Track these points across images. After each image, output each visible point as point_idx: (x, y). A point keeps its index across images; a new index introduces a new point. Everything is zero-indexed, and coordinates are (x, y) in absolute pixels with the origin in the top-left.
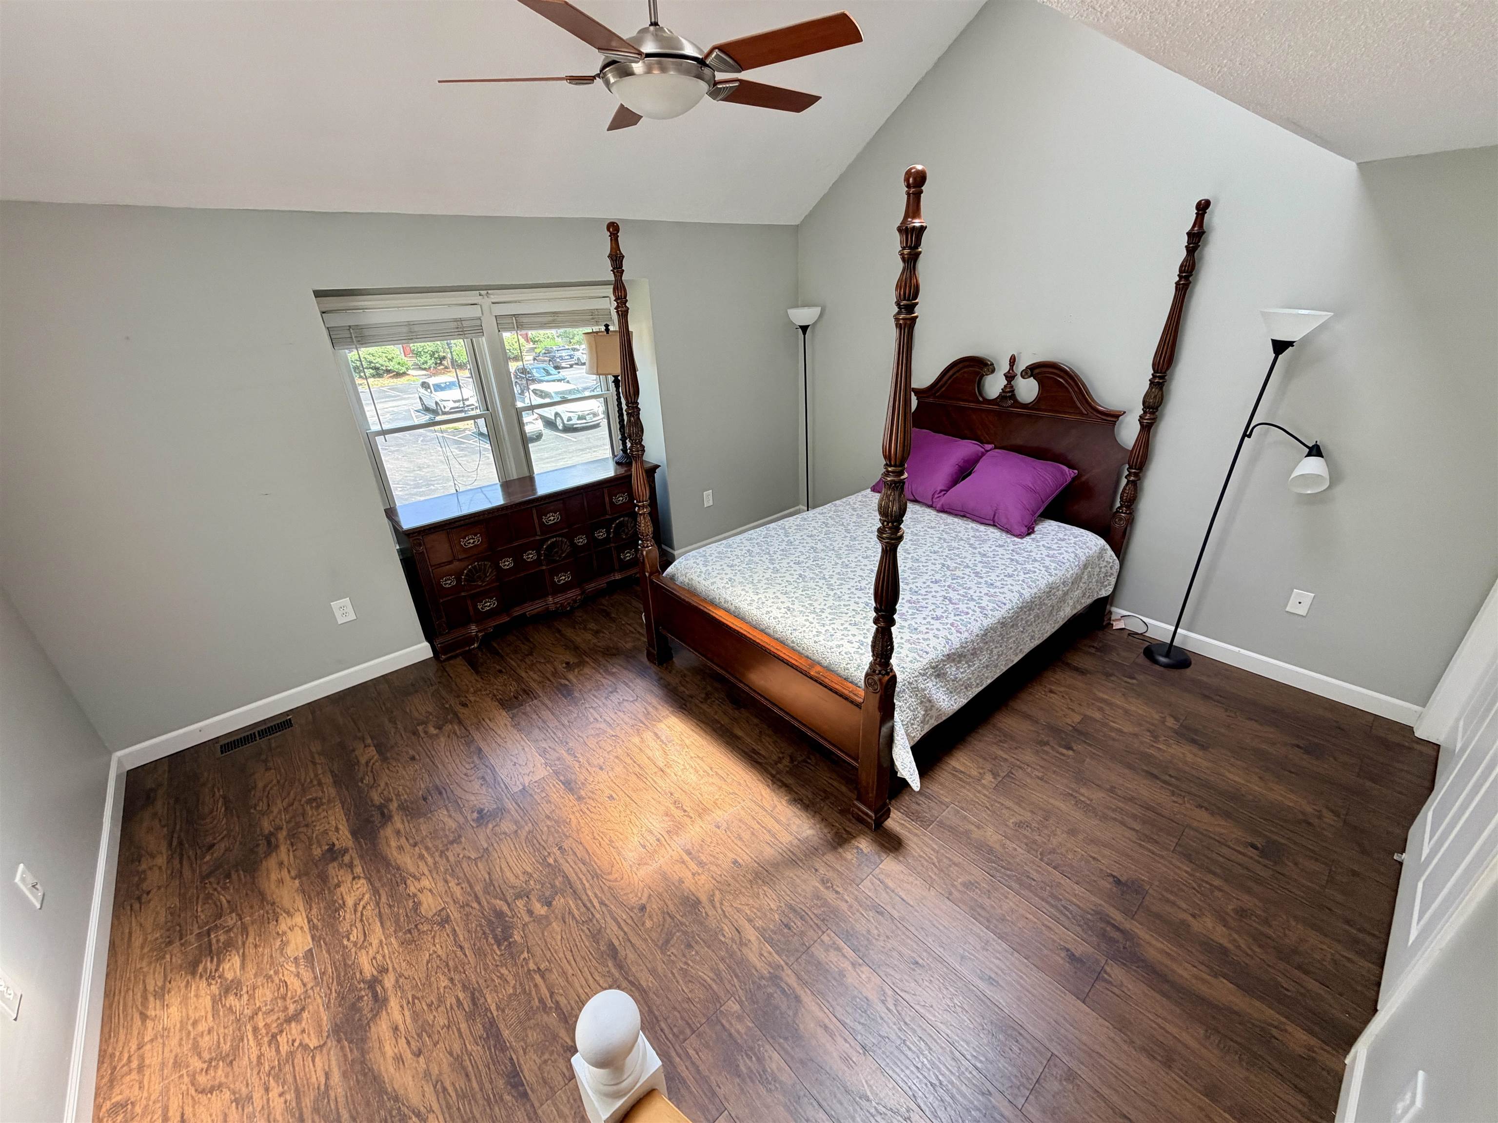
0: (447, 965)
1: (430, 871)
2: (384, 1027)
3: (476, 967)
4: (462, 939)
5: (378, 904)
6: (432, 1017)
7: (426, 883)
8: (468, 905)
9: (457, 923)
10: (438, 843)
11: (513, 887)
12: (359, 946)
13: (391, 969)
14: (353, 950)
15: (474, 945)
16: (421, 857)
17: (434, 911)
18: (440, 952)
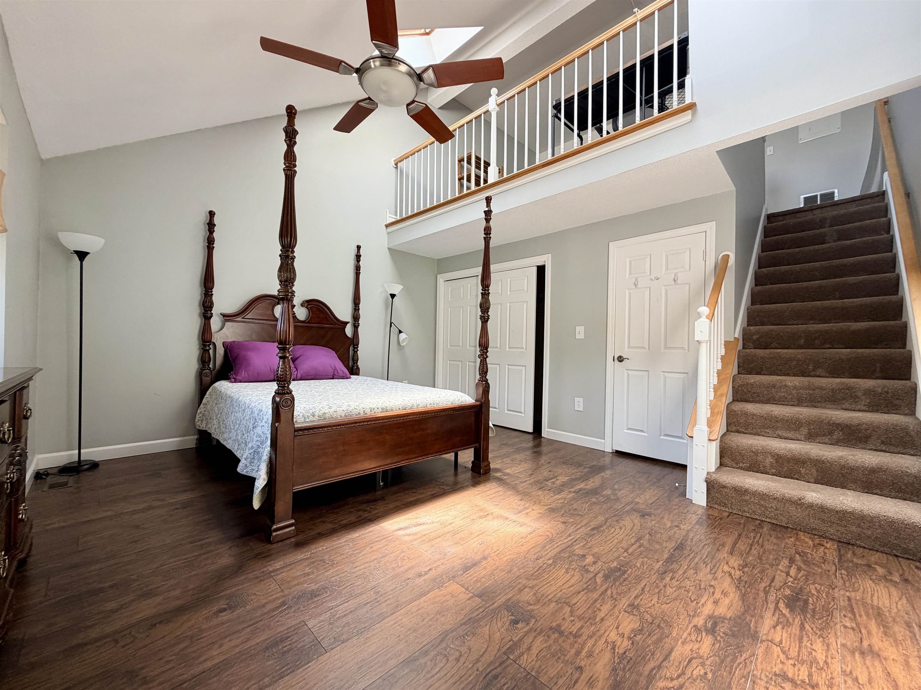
0: (659, 592)
1: (600, 637)
2: (721, 610)
3: (648, 578)
4: (637, 591)
5: (659, 667)
6: (691, 587)
7: (613, 636)
8: (612, 597)
9: (629, 598)
10: (566, 646)
11: (582, 575)
12: (701, 660)
13: (691, 625)
14: (708, 663)
15: (635, 583)
16: (590, 655)
17: (631, 617)
18: (655, 600)
